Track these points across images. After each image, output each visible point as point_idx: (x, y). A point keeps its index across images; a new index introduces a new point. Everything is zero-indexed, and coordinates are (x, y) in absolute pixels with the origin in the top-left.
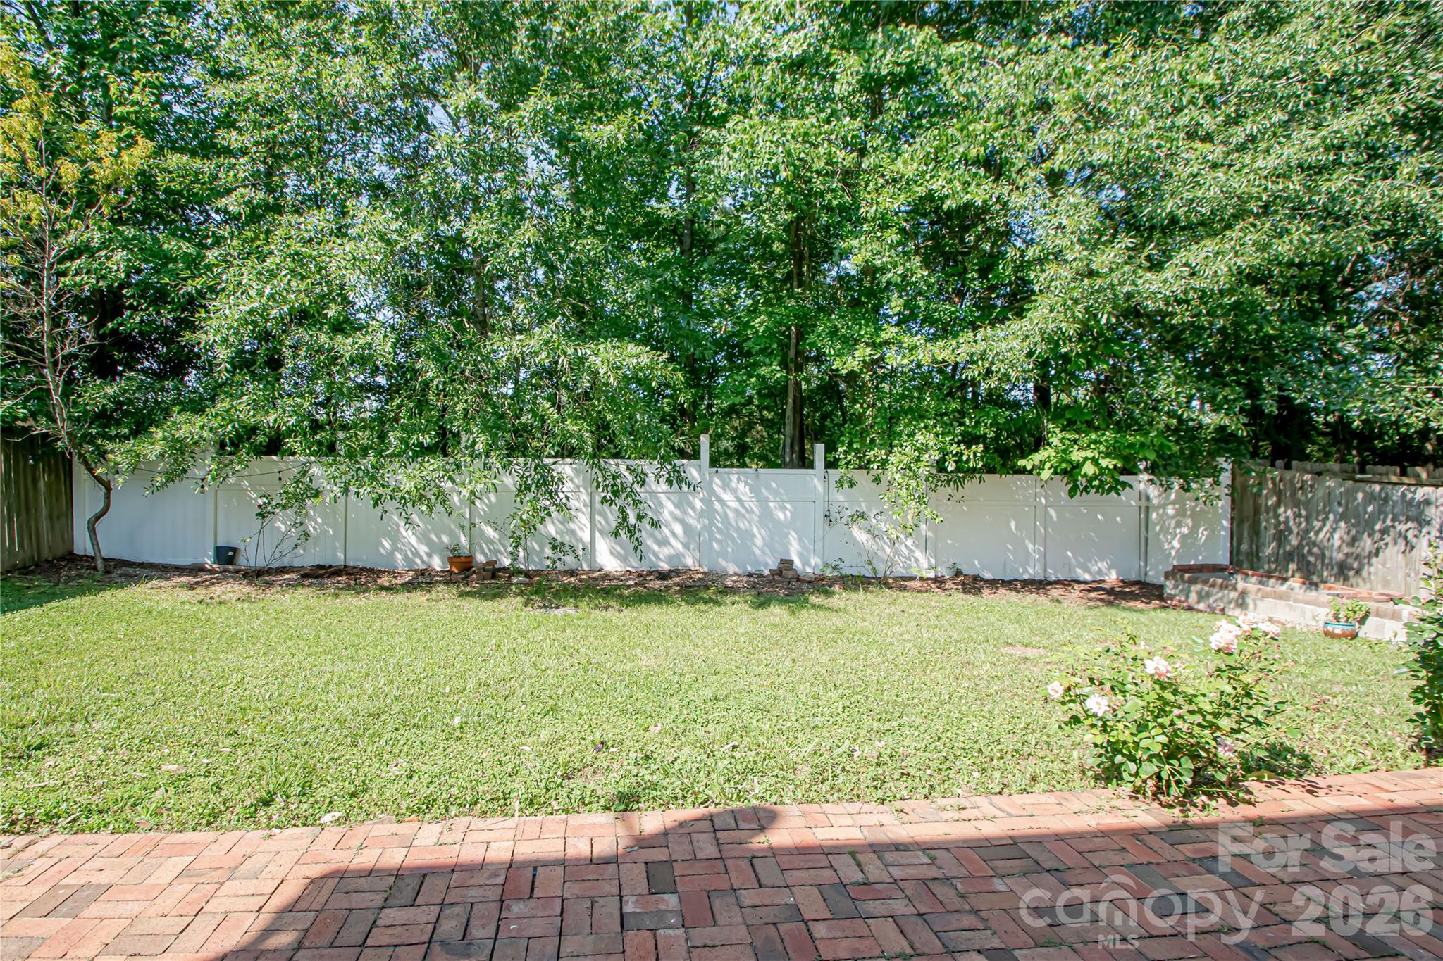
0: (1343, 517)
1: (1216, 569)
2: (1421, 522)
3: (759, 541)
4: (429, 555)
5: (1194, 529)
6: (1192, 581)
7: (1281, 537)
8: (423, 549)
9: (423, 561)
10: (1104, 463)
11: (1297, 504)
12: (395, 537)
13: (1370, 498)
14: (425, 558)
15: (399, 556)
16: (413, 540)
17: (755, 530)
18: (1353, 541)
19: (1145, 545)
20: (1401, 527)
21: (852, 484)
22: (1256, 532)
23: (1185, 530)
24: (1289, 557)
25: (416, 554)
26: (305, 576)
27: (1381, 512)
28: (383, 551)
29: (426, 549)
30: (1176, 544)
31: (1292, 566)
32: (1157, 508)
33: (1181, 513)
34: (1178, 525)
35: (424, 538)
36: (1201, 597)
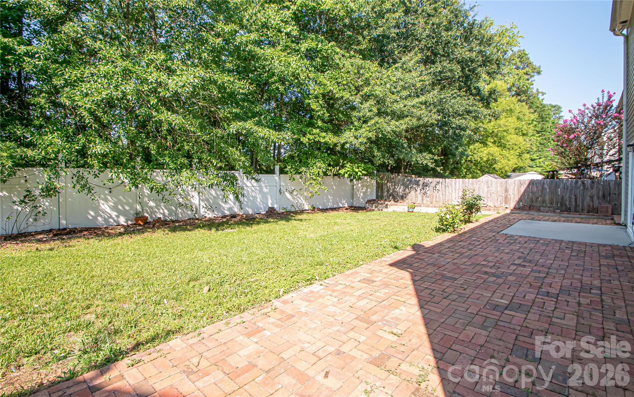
0: (402, 185)
1: (374, 200)
2: (418, 185)
3: (259, 200)
4: (118, 217)
5: (367, 190)
6: (373, 204)
7: (388, 191)
8: (114, 214)
9: (115, 221)
10: (363, 172)
11: (392, 182)
12: (97, 209)
13: (408, 180)
14: (116, 219)
15: (99, 218)
16: (108, 210)
17: (258, 196)
18: (404, 190)
19: (353, 195)
20: (414, 186)
21: (294, 179)
22: (382, 190)
23: (364, 190)
24: (390, 195)
25: (111, 217)
26: (55, 235)
27: (410, 183)
28: (90, 218)
29: (116, 214)
30: (362, 194)
31: (391, 197)
32: (355, 185)
33: (363, 186)
34: (362, 189)
35: (114, 208)
36: (376, 207)
